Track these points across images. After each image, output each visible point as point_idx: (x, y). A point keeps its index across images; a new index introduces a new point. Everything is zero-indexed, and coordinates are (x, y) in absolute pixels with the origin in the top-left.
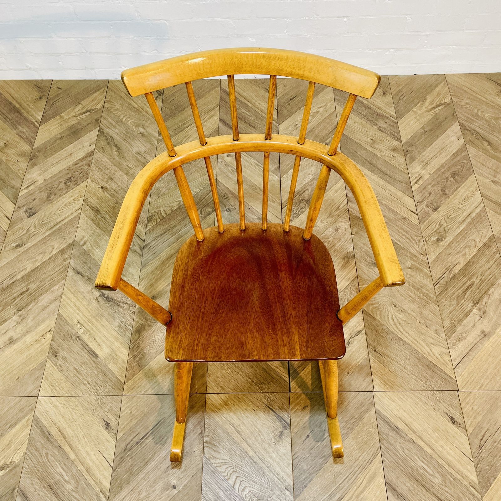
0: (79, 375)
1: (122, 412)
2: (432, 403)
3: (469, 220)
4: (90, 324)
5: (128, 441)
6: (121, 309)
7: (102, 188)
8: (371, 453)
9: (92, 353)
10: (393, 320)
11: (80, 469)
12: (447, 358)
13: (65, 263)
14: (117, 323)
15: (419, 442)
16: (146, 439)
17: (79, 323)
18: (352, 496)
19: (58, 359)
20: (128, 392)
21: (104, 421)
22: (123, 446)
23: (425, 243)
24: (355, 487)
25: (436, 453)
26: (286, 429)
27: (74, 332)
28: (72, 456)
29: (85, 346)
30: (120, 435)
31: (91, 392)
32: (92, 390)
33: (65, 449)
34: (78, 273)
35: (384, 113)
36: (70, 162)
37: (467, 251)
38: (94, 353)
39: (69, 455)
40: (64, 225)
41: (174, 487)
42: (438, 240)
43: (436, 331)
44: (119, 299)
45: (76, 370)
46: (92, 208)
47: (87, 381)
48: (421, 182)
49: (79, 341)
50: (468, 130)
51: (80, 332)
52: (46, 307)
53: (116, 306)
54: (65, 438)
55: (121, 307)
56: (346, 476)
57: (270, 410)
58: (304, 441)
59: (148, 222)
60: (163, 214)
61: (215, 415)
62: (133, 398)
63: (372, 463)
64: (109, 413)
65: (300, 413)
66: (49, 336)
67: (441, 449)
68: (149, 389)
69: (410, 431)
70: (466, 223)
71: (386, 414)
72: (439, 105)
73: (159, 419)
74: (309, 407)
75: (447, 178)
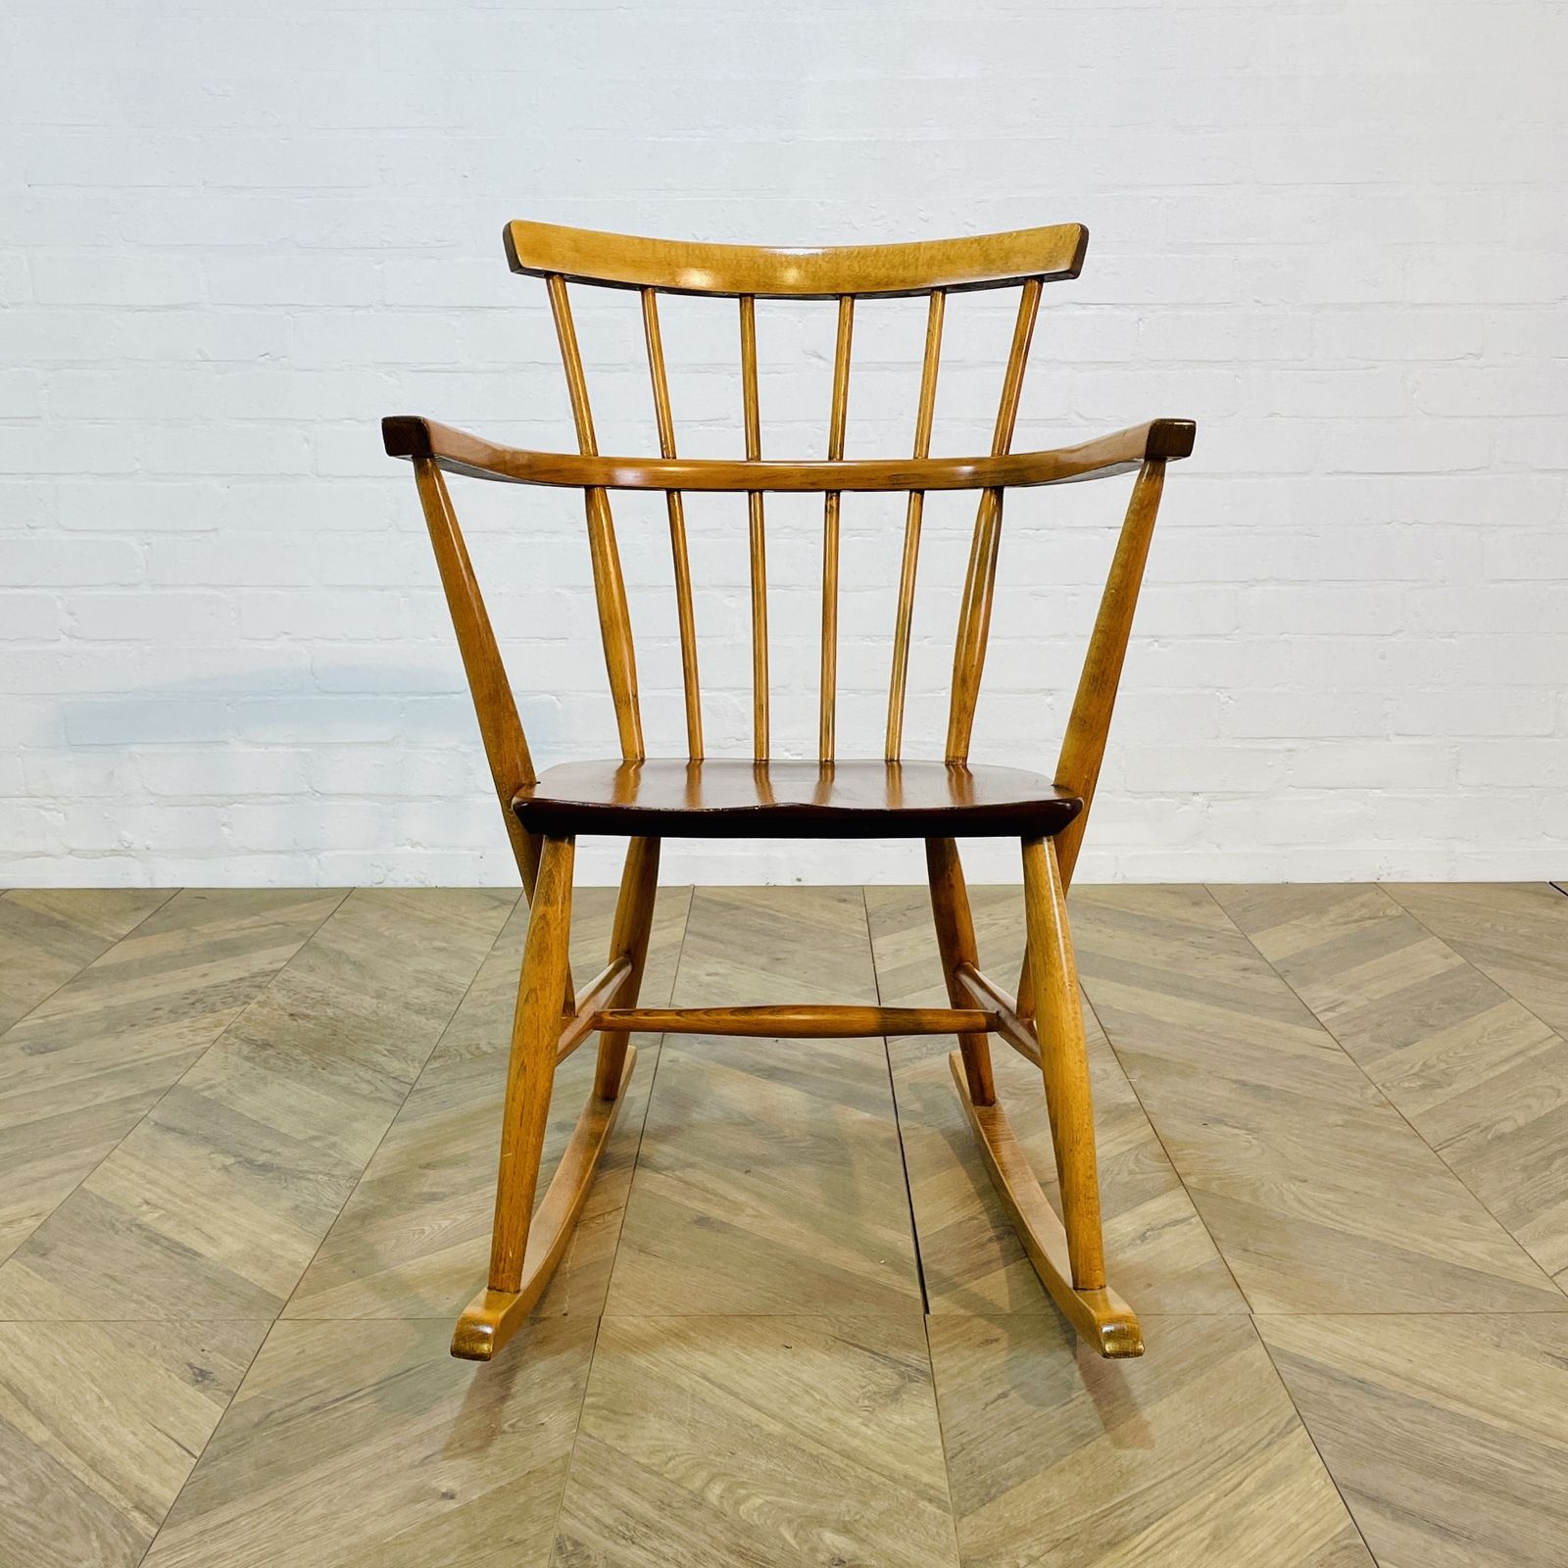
0: (118, 1287)
1: (264, 1352)
2: (1483, 1335)
3: (1520, 1060)
4: (186, 1206)
5: (274, 1407)
6: (304, 1183)
7: (292, 1015)
8: (1267, 1429)
9: (179, 1251)
10: (1300, 1202)
11: (63, 1461)
12: (1522, 1261)
13: (129, 1116)
14: (286, 1204)
15: (1455, 1406)
16: (351, 1401)
17: (147, 1203)
18: (1203, 1513)
19: (48, 1259)
20: (299, 1315)
21: (191, 1366)
22: (255, 1415)
23: (1384, 1091)
24: (1212, 1496)
25: (1531, 1428)
26: (911, 1380)
27: (124, 1218)
28: (40, 1433)
29: (154, 1238)
30: (246, 1394)
31: (157, 1313)
32: (162, 1312)
33: (16, 1421)
34: (168, 1129)
35: (1200, 926)
36: (200, 984)
37: (1532, 1101)
38: (187, 1250)
39: (30, 1434)
40: (147, 1064)
41: (449, 1496)
42: (1424, 1087)
43: (1464, 1218)
44: (306, 1168)
45: (110, 1277)
46: (249, 1041)
47: (148, 1297)
48: (1343, 1009)
49: (139, 1232)
50: (1471, 947)
51: (149, 1218)
52: (35, 1180)
53: (289, 1178)
54: (24, 1401)
55: (309, 1179)
56: (1169, 1472)
57: (851, 1347)
58: (987, 1405)
59: (433, 1058)
60: (485, 1047)
61: (630, 1355)
62: (319, 1324)
63: (1275, 1448)
64: (215, 1353)
65: (967, 1353)
66: (32, 1224)
67: (1547, 1420)
68: (379, 1310)
69: (1414, 1387)
70: (1513, 1064)
71: (1311, 1356)
72: (1370, 918)
73: (411, 1363)
74: (1004, 1343)
75: (1429, 1007)
